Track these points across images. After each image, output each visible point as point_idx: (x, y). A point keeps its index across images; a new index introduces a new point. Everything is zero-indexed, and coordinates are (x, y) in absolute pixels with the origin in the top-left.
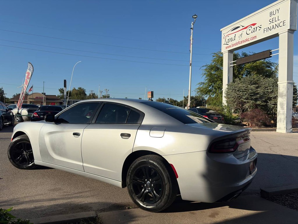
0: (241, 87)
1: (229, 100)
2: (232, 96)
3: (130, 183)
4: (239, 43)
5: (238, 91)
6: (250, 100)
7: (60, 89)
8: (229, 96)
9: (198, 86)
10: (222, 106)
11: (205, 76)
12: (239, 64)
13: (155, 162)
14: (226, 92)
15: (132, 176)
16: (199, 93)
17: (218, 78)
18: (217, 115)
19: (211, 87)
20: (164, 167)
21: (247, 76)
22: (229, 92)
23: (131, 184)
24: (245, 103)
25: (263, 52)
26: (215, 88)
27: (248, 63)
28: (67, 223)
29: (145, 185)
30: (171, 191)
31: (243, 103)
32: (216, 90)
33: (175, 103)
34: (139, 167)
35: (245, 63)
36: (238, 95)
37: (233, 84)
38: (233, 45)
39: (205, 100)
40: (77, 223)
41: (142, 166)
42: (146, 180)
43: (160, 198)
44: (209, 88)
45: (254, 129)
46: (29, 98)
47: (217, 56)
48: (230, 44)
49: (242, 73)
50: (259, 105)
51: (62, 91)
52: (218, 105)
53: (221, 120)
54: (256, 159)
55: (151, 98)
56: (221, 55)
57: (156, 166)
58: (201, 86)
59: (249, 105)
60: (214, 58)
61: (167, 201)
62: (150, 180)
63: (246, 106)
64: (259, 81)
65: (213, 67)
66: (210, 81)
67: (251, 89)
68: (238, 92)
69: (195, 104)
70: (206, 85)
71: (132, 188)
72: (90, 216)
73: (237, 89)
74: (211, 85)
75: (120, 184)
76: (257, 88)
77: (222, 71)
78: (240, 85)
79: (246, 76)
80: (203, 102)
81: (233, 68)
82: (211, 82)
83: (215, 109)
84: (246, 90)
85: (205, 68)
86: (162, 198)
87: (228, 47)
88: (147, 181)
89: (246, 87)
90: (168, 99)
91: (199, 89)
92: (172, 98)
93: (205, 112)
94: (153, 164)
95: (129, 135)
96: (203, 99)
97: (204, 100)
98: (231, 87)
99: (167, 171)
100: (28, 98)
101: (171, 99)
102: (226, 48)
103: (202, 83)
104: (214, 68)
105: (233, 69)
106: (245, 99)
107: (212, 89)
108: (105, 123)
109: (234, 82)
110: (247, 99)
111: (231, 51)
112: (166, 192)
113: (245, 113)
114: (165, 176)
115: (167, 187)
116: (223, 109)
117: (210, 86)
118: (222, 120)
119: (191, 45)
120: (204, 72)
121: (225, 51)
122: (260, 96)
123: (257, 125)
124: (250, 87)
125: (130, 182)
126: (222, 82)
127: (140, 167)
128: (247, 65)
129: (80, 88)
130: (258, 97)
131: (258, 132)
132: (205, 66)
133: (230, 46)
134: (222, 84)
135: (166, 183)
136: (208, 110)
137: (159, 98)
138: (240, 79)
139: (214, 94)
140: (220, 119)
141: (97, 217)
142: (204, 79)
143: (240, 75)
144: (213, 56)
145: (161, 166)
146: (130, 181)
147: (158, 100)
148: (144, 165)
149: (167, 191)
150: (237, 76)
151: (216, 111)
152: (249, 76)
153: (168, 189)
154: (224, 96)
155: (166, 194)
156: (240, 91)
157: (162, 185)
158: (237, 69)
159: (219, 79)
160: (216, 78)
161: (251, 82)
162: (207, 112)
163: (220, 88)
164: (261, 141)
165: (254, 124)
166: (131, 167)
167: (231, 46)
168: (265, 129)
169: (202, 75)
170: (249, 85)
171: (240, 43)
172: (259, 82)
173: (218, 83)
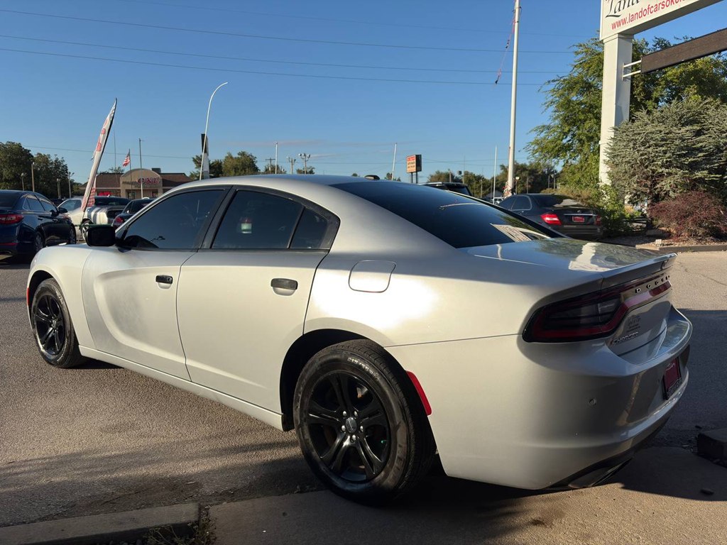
0: (651, 133)
1: (616, 169)
2: (624, 160)
3: (301, 419)
4: (649, 10)
5: (643, 144)
6: (678, 167)
7: (195, 158)
8: (618, 160)
9: (533, 137)
10: (597, 187)
11: (553, 108)
12: (649, 70)
13: (365, 363)
14: (607, 148)
15: (306, 400)
16: (537, 154)
17: (589, 112)
18: (583, 211)
19: (568, 138)
20: (390, 378)
21: (671, 103)
22: (617, 147)
23: (305, 424)
24: (660, 176)
25: (718, 31)
26: (580, 140)
27: (672, 65)
28: (111, 543)
29: (343, 427)
30: (413, 447)
31: (655, 178)
32: (582, 146)
33: (478, 183)
34: (321, 378)
35: (664, 68)
36: (642, 155)
37: (630, 125)
38: (632, 18)
39: (556, 172)
40: (139, 542)
41: (330, 374)
42: (345, 412)
43: (383, 467)
44: (564, 141)
45: (686, 245)
46: (124, 183)
47: (586, 53)
48: (625, 13)
49: (655, 95)
50: (701, 180)
51: (197, 161)
52: (587, 186)
53: (592, 224)
54: (688, 347)
55: (417, 172)
56: (599, 50)
57: (368, 373)
58: (543, 135)
59: (672, 182)
60: (580, 56)
61: (403, 475)
62: (356, 413)
63: (666, 184)
64: (702, 116)
65: (576, 83)
66: (567, 120)
67: (680, 138)
68: (642, 148)
69: (529, 184)
70: (556, 133)
71: (307, 436)
72: (178, 522)
73: (640, 139)
74: (569, 131)
75: (276, 419)
76: (698, 133)
77: (601, 91)
78: (649, 128)
79: (667, 102)
80: (551, 177)
81: (630, 81)
82: (569, 125)
83: (579, 196)
84: (666, 140)
85: (552, 86)
86: (388, 465)
87: (619, 24)
88: (348, 416)
89: (668, 133)
90: (460, 173)
91: (537, 143)
92: (470, 171)
93: (551, 205)
94: (360, 367)
95: (293, 285)
96: (551, 171)
97: (553, 173)
98: (625, 134)
99: (399, 389)
100: (121, 182)
101: (466, 173)
102: (614, 26)
103: (544, 126)
104: (578, 85)
105: (632, 84)
106: (662, 166)
107: (572, 144)
108: (234, 247)
109: (633, 121)
110: (668, 165)
111: (626, 36)
112: (398, 449)
113: (661, 203)
114: (393, 404)
115: (401, 436)
116: (600, 195)
117: (566, 134)
118: (595, 223)
119: (516, 24)
120: (551, 99)
121: (609, 34)
122: (704, 156)
123: (694, 235)
124: (678, 131)
125: (303, 419)
126: (600, 122)
127: (325, 375)
128: (670, 73)
129: (243, 154)
130: (699, 159)
131: (696, 254)
132: (553, 81)
133: (624, 22)
134: (600, 129)
135: (398, 423)
136: (561, 198)
137: (438, 173)
138: (649, 113)
139: (577, 156)
140: (590, 220)
141: (197, 523)
142: (548, 116)
143: (650, 101)
144: (577, 53)
145: (381, 373)
146: (301, 416)
147: (435, 177)
148: (335, 372)
149: (400, 446)
150: (641, 103)
151: (582, 201)
152: (674, 102)
153: (405, 441)
154: (604, 160)
155: (398, 455)
156: (647, 145)
157: (388, 429)
158: (640, 84)
159: (590, 115)
160: (583, 113)
161: (681, 118)
162: (557, 205)
163: (594, 138)
164: (703, 278)
165: (685, 234)
166: (303, 377)
167: (628, 20)
168: (716, 244)
169: (544, 107)
170: (676, 125)
171: (652, 9)
172: (704, 118)
173: (588, 125)
